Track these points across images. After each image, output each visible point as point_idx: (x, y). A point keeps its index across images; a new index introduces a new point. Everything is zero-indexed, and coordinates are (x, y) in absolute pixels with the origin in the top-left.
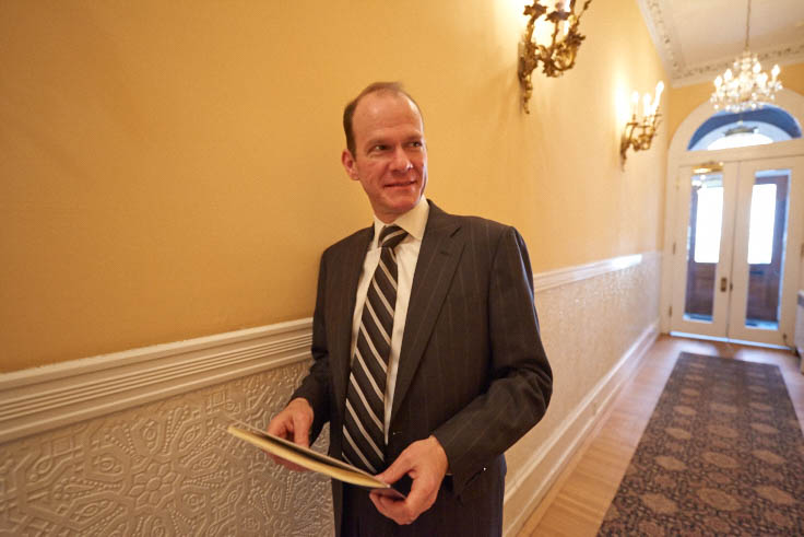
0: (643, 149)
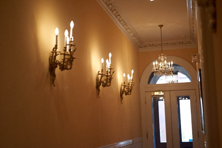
0: (129, 95)
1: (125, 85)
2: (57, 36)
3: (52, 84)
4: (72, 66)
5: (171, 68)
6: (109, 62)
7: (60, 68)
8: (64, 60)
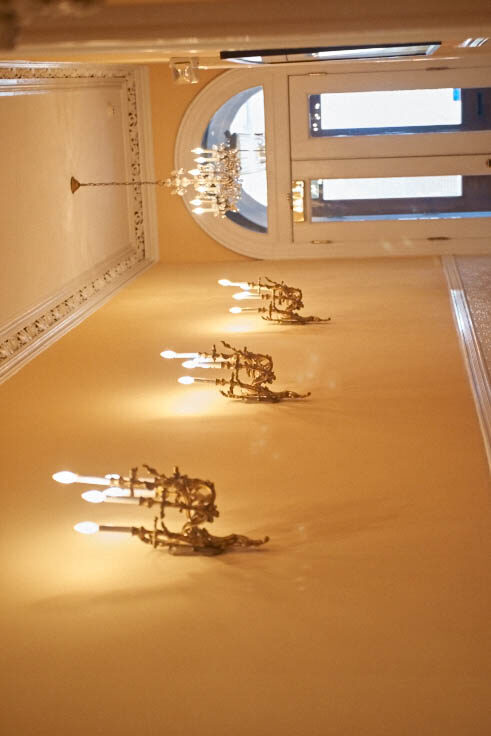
0: (301, 296)
1: (268, 308)
2: (103, 528)
3: (262, 547)
4: (204, 479)
5: (214, 154)
6: (192, 359)
7: (210, 520)
8: (183, 506)
